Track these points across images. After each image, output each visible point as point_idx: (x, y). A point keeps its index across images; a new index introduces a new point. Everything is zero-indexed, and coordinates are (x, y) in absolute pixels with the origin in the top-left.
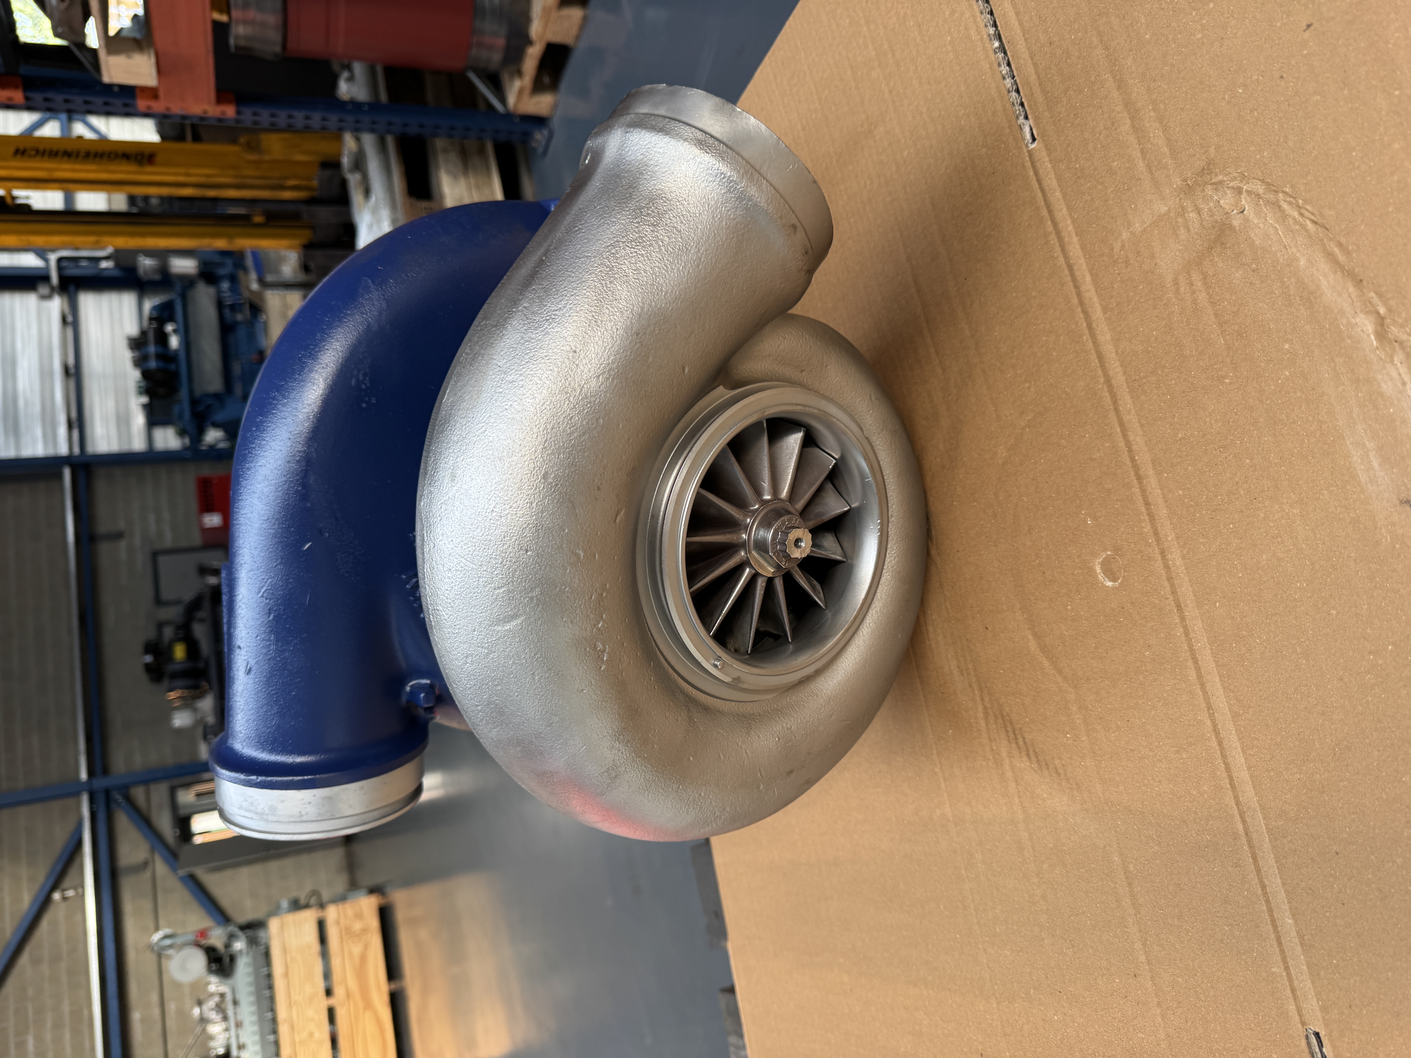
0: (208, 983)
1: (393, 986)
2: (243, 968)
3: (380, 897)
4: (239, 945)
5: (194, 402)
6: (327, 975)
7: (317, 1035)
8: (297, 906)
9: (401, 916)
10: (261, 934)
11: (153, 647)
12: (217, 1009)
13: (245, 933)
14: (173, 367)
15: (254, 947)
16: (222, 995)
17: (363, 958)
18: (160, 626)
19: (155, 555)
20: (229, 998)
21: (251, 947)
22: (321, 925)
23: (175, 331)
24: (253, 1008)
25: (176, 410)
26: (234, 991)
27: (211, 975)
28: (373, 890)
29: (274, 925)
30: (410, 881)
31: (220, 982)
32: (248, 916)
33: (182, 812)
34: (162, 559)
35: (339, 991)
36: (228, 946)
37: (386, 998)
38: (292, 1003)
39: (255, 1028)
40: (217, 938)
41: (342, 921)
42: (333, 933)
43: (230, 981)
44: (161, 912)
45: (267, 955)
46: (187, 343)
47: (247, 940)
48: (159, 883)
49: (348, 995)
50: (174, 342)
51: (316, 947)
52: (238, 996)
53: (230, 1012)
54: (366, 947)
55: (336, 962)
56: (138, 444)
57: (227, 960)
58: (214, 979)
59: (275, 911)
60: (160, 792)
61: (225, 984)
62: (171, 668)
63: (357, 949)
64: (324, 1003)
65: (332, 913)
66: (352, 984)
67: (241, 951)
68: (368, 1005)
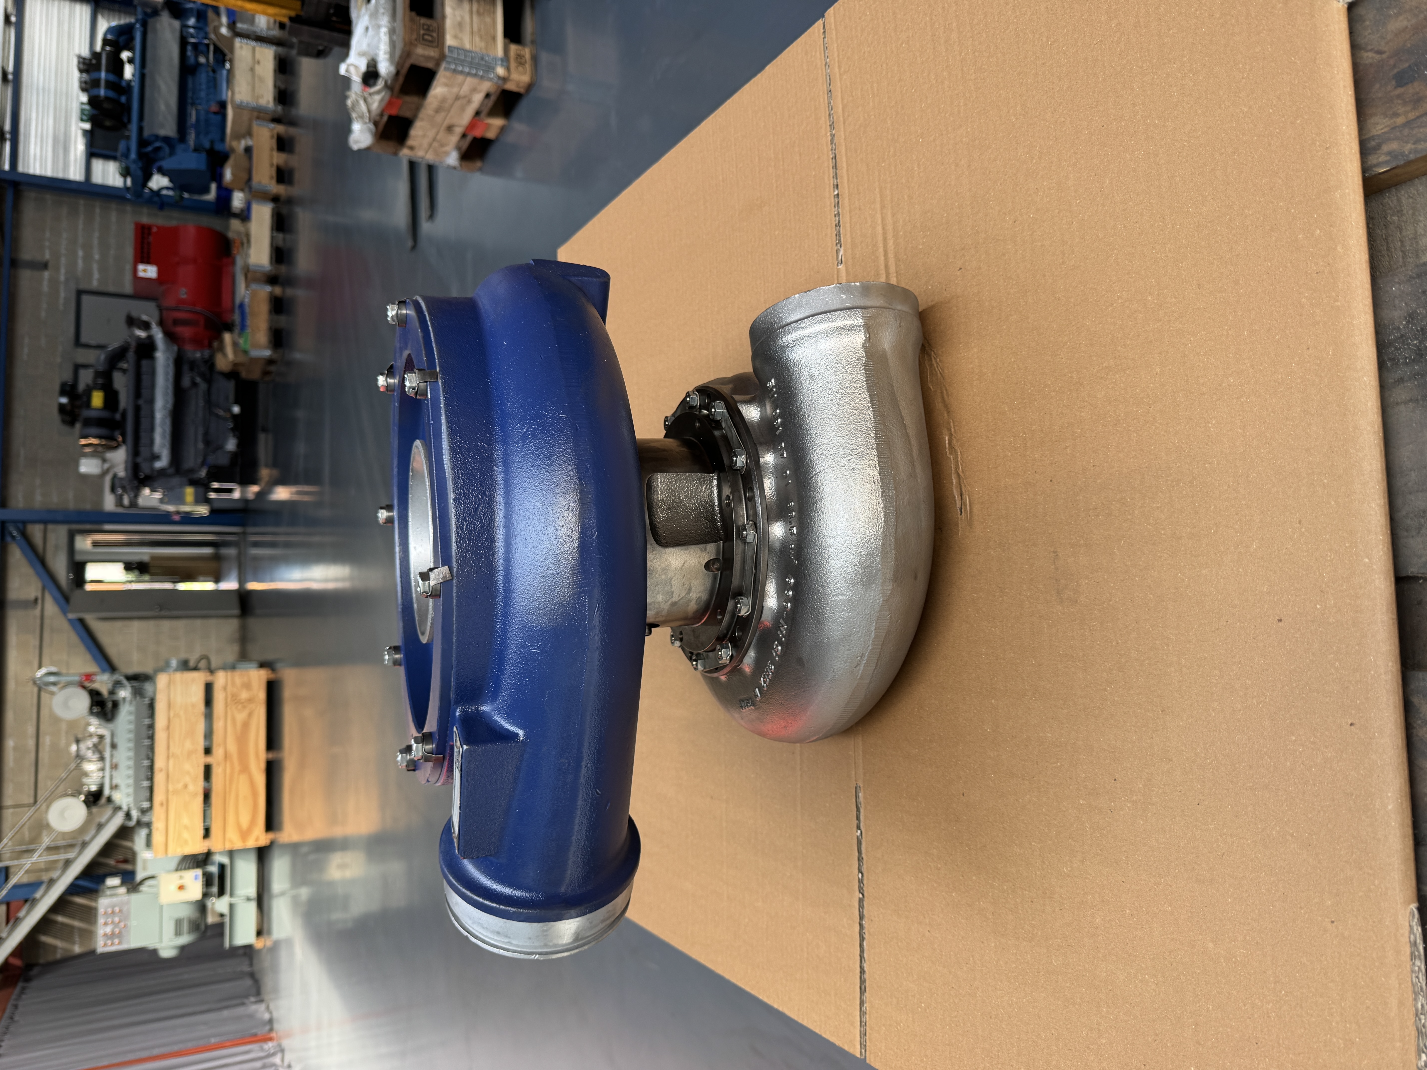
0: (89, 724)
1: (271, 756)
2: (126, 715)
3: (270, 672)
4: (124, 693)
5: (143, 143)
6: (209, 735)
7: (191, 787)
8: (185, 666)
9: (288, 693)
10: (148, 687)
11: (68, 389)
12: (93, 749)
13: (130, 683)
14: (123, 99)
15: (138, 698)
16: (101, 737)
17: (246, 725)
18: (77, 368)
19: (80, 293)
20: (108, 740)
21: (135, 697)
22: (209, 688)
23: (131, 61)
24: (131, 754)
25: (122, 146)
26: (113, 735)
27: (91, 717)
28: (262, 665)
29: (162, 680)
30: (301, 662)
31: (100, 725)
32: (135, 669)
33: (78, 558)
34: (85, 299)
35: (218, 752)
36: (112, 692)
37: (263, 765)
38: (171, 754)
39: (131, 772)
40: (103, 683)
41: (229, 688)
42: (219, 698)
43: (111, 726)
44: (46, 651)
45: (152, 706)
46: (142, 76)
47: (132, 689)
48: (47, 622)
49: (227, 756)
50: (129, 72)
51: (201, 706)
52: (115, 740)
53: (107, 755)
54: (250, 715)
55: (218, 725)
56: (75, 173)
57: (110, 705)
58: (94, 721)
59: (164, 668)
60: (58, 534)
61: (105, 727)
62: (86, 413)
63: (241, 717)
64: (202, 760)
65: (220, 679)
66: (232, 747)
67: (124, 699)
68: (245, 769)
